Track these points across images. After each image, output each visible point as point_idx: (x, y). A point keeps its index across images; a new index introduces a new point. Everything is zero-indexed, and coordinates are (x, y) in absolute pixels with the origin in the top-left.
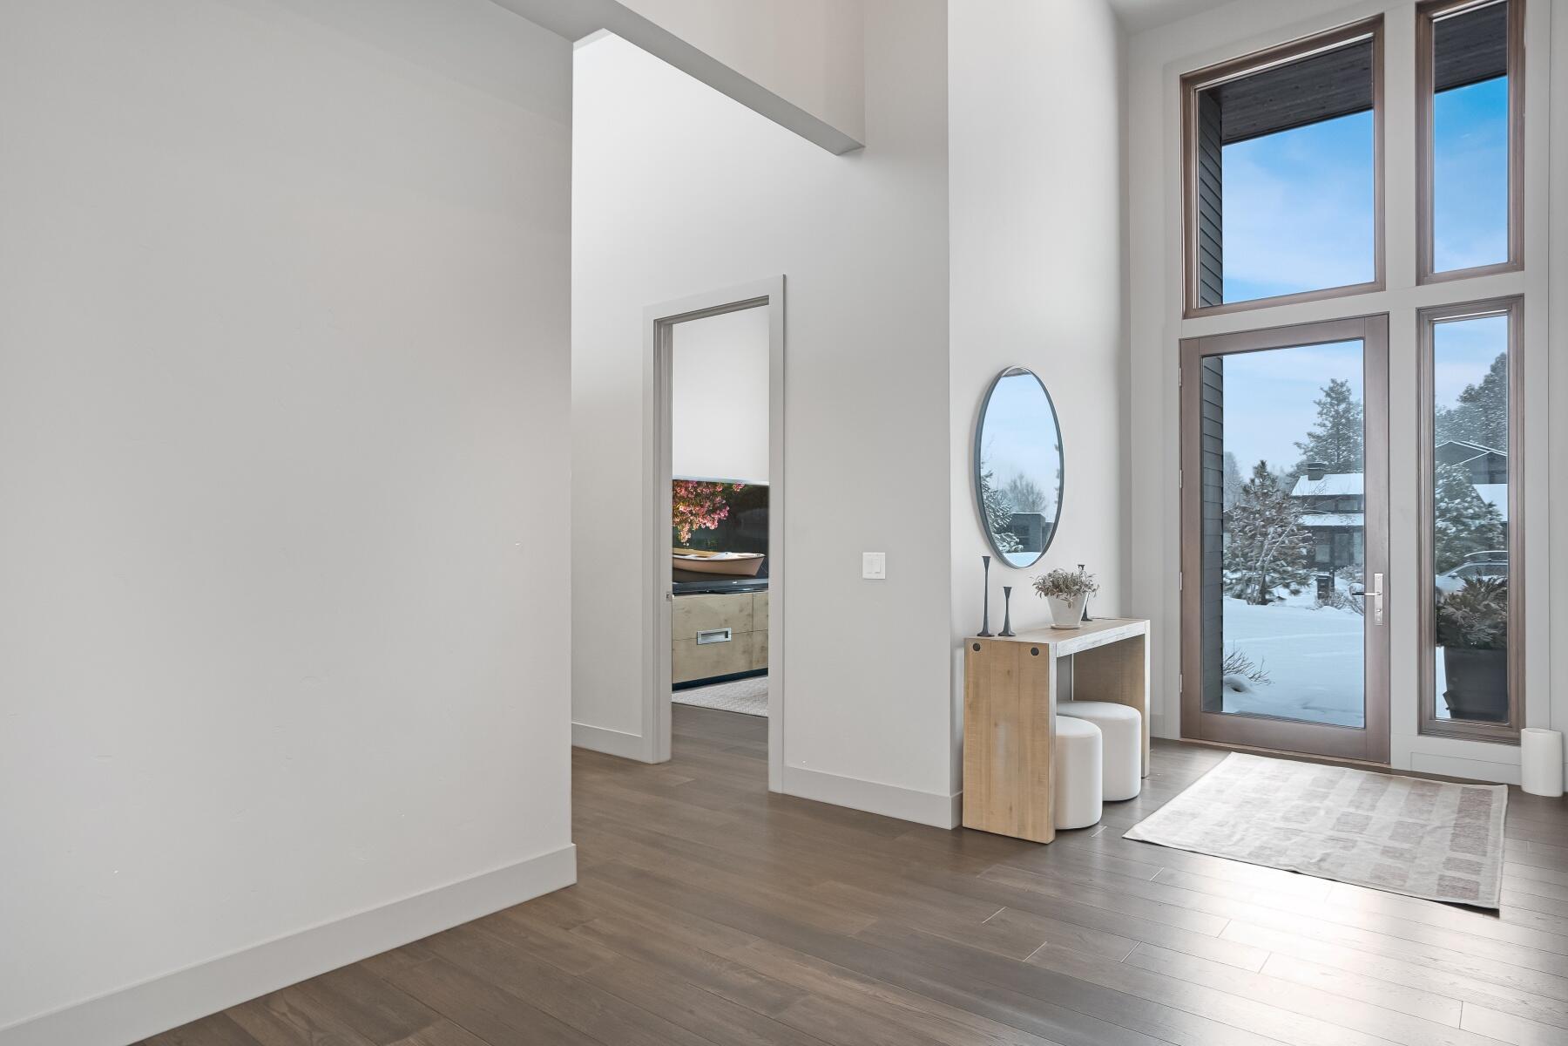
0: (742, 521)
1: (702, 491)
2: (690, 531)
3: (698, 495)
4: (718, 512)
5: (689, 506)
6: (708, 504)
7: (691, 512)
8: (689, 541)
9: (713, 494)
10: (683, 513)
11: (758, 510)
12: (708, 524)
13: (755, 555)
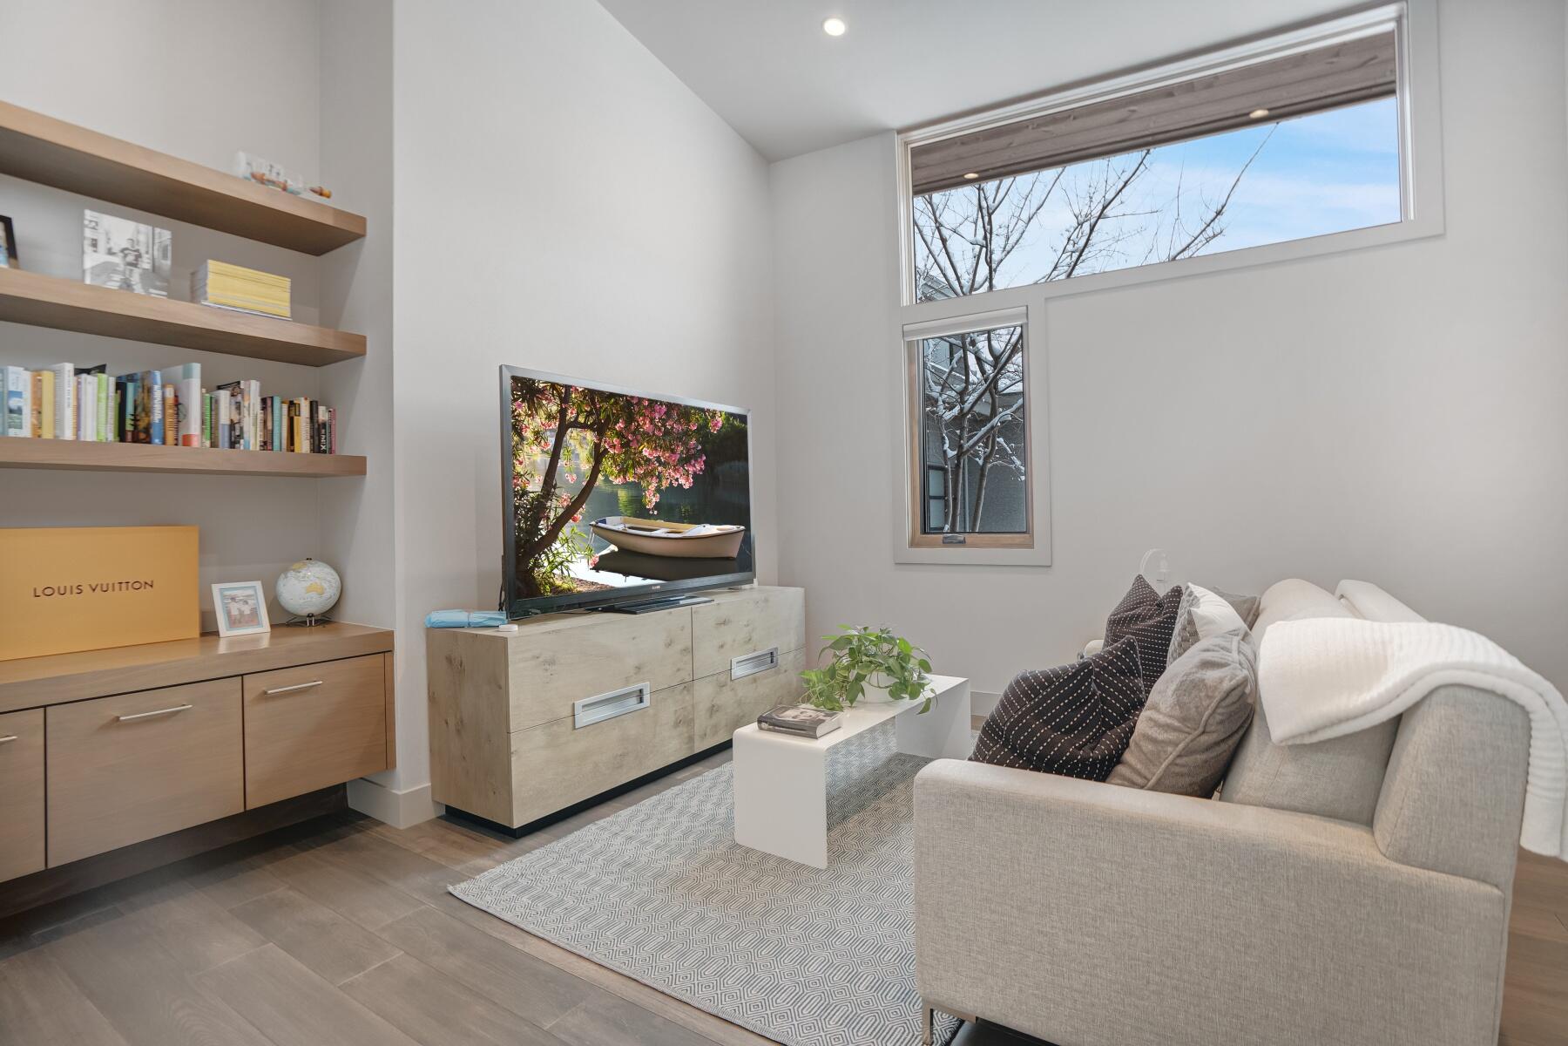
0: (721, 478)
1: (673, 427)
2: (658, 490)
3: (667, 433)
4: (693, 462)
5: (655, 449)
6: (681, 448)
7: (658, 459)
8: (657, 506)
9: (687, 433)
10: (648, 461)
11: (737, 463)
12: (682, 481)
13: (734, 528)
